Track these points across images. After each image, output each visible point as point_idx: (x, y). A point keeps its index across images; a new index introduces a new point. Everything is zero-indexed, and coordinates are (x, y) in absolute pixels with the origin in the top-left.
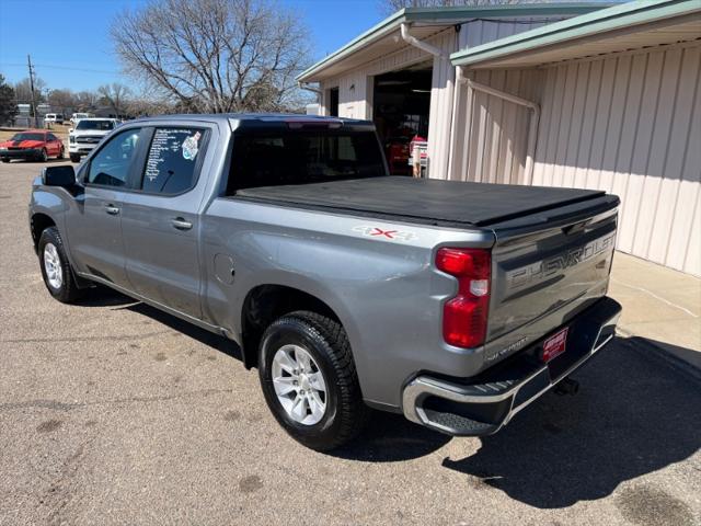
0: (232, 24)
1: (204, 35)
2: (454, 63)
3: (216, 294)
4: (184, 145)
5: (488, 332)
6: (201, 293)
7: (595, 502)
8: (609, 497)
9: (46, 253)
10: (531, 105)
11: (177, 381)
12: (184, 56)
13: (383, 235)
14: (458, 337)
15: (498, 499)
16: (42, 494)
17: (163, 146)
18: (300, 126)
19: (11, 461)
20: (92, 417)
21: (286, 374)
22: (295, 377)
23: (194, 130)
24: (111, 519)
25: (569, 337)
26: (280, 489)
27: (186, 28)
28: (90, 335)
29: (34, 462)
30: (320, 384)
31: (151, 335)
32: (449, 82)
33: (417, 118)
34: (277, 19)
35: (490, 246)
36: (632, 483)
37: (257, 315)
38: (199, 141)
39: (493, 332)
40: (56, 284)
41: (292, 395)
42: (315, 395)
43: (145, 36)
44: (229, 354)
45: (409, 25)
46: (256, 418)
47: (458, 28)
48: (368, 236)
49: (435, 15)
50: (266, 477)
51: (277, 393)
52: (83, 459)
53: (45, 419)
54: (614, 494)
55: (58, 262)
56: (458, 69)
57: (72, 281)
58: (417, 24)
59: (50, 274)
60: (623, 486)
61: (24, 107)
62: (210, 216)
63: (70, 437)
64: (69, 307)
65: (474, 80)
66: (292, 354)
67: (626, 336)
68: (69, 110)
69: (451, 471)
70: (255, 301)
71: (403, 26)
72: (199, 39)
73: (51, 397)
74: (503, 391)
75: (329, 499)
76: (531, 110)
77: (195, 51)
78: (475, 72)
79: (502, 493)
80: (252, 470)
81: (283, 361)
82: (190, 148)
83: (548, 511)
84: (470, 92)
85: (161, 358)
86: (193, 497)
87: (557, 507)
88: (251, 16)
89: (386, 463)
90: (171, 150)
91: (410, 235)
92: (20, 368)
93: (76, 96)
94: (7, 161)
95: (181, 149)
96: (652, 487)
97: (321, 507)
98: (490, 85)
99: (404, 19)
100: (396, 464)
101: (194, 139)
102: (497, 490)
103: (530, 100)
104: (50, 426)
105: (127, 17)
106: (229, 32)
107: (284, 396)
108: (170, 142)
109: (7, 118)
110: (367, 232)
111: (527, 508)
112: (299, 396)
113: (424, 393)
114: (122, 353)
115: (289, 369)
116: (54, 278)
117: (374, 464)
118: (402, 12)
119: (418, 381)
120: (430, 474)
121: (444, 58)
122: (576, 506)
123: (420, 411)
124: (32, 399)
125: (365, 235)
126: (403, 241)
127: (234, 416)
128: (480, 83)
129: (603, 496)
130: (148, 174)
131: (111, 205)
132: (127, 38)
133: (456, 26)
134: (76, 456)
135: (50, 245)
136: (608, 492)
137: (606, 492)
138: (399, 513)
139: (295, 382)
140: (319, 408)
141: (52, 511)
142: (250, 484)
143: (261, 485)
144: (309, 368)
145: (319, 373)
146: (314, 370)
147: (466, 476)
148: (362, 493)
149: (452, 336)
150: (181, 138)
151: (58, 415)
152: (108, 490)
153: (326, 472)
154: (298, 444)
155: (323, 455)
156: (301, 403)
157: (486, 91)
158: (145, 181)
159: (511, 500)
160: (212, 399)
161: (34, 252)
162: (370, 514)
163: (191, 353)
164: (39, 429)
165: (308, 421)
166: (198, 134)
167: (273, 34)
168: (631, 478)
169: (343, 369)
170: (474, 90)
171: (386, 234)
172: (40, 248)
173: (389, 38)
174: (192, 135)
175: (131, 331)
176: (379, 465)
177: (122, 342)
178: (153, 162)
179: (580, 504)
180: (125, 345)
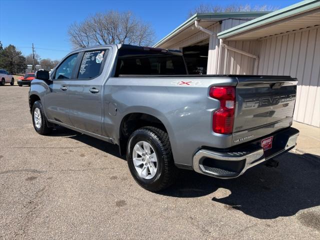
0: (120, 29)
1: (108, 34)
2: (219, 37)
3: (109, 121)
4: (97, 57)
5: (234, 128)
6: (102, 121)
7: (287, 217)
8: (294, 216)
9: (35, 112)
10: (254, 57)
11: (89, 164)
12: (99, 43)
13: (185, 84)
14: (220, 129)
15: (239, 215)
16: (25, 204)
17: (88, 59)
18: (149, 50)
19: (13, 191)
20: (50, 176)
21: (139, 156)
22: (143, 157)
23: (101, 50)
24: (56, 214)
25: (273, 141)
26: (135, 206)
27: (101, 31)
28: (52, 146)
29: (22, 191)
30: (155, 159)
31: (78, 147)
32: (217, 46)
33: (202, 68)
34: (140, 26)
35: (235, 85)
36: (306, 211)
37: (127, 131)
38: (104, 55)
39: (236, 128)
40: (38, 126)
41: (141, 166)
42: (152, 165)
43: (83, 34)
44: (114, 155)
45: (199, 21)
46: (124, 179)
47: (221, 22)
48: (179, 86)
49: (210, 16)
50: (128, 201)
51: (135, 165)
52: (46, 191)
53: (29, 176)
54: (297, 214)
55: (40, 116)
56: (221, 40)
57: (46, 124)
58: (202, 20)
59: (36, 122)
60: (301, 212)
61: (30, 66)
62: (107, 86)
63: (40, 183)
64: (43, 136)
65: (228, 45)
66: (142, 147)
67: (301, 154)
68: (49, 68)
69: (216, 202)
70: (126, 124)
71: (196, 22)
72: (106, 35)
73: (32, 168)
74: (241, 156)
75: (157, 211)
76: (255, 59)
77: (104, 41)
78: (229, 42)
79: (241, 212)
80: (122, 199)
81: (138, 150)
82: (99, 58)
83: (264, 220)
84: (226, 50)
85: (83, 155)
86: (94, 207)
87: (268, 219)
88: (129, 25)
89: (185, 198)
90: (91, 60)
91: (198, 83)
92: (20, 157)
93: (52, 62)
94: (21, 85)
95: (95, 59)
96: (315, 213)
97: (154, 214)
98: (235, 48)
99: (196, 18)
100: (190, 198)
101: (101, 55)
102: (239, 211)
103: (254, 54)
104: (31, 179)
105: (75, 25)
106: (119, 32)
107: (138, 167)
108: (91, 57)
109: (22, 70)
110: (178, 84)
111: (253, 218)
112: (145, 166)
113: (204, 157)
114: (66, 153)
115: (141, 154)
116: (38, 124)
117: (179, 198)
118: (196, 15)
119: (200, 151)
120: (206, 203)
121: (214, 36)
122: (278, 219)
123: (201, 166)
124: (24, 169)
125: (176, 85)
126: (195, 86)
127: (115, 178)
128: (230, 46)
129: (291, 215)
130: (80, 71)
131: (64, 87)
132: (76, 35)
133: (220, 21)
134: (42, 190)
135: (37, 109)
136: (294, 214)
137: (293, 213)
138: (191, 217)
139: (143, 160)
140: (154, 170)
141: (29, 211)
142: (121, 203)
143: (126, 204)
144: (150, 152)
145: (154, 154)
146: (152, 152)
147: (224, 205)
148: (173, 209)
149: (217, 129)
150: (96, 55)
151: (35, 175)
152: (56, 203)
153: (157, 200)
154: (144, 189)
155: (155, 194)
156: (146, 170)
157: (233, 50)
158: (79, 74)
159: (245, 215)
160: (105, 171)
161: (30, 113)
162: (177, 217)
163: (96, 155)
164: (27, 180)
165: (149, 178)
166: (103, 52)
167: (138, 33)
168: (305, 208)
169: (166, 150)
170: (228, 50)
171: (186, 83)
172: (32, 111)
173: (190, 28)
174: (101, 53)
175: (70, 145)
176: (182, 199)
177: (66, 150)
178: (83, 66)
179: (280, 218)
180: (67, 150)
